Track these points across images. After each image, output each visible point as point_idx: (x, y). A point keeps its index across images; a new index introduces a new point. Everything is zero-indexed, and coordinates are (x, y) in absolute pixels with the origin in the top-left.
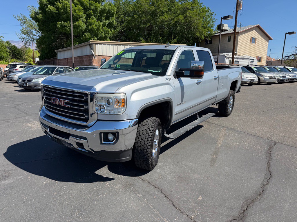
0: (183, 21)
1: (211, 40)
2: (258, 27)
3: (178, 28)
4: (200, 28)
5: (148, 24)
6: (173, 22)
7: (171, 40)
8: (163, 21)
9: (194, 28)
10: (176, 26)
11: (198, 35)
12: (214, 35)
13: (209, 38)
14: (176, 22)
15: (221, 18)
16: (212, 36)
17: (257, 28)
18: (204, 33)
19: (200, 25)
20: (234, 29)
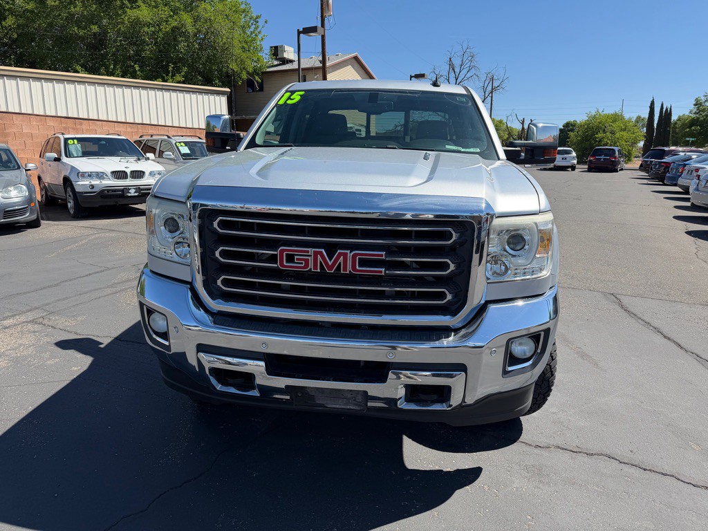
0: (191, 29)
1: (262, 81)
2: (356, 58)
3: (182, 46)
4: (237, 51)
5: (92, 27)
6: (166, 28)
7: (167, 75)
8: (136, 23)
9: (223, 51)
10: (175, 39)
11: (234, 66)
12: (268, 70)
13: (257, 78)
14: (174, 29)
15: (298, 30)
16: (263, 73)
17: (354, 61)
18: (248, 62)
19: (236, 42)
20: (321, 59)
